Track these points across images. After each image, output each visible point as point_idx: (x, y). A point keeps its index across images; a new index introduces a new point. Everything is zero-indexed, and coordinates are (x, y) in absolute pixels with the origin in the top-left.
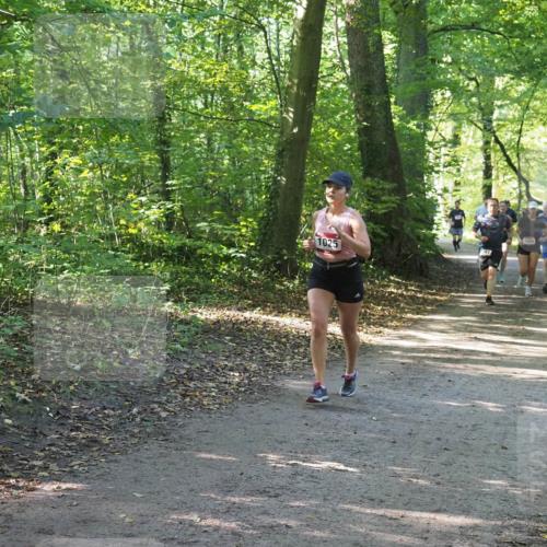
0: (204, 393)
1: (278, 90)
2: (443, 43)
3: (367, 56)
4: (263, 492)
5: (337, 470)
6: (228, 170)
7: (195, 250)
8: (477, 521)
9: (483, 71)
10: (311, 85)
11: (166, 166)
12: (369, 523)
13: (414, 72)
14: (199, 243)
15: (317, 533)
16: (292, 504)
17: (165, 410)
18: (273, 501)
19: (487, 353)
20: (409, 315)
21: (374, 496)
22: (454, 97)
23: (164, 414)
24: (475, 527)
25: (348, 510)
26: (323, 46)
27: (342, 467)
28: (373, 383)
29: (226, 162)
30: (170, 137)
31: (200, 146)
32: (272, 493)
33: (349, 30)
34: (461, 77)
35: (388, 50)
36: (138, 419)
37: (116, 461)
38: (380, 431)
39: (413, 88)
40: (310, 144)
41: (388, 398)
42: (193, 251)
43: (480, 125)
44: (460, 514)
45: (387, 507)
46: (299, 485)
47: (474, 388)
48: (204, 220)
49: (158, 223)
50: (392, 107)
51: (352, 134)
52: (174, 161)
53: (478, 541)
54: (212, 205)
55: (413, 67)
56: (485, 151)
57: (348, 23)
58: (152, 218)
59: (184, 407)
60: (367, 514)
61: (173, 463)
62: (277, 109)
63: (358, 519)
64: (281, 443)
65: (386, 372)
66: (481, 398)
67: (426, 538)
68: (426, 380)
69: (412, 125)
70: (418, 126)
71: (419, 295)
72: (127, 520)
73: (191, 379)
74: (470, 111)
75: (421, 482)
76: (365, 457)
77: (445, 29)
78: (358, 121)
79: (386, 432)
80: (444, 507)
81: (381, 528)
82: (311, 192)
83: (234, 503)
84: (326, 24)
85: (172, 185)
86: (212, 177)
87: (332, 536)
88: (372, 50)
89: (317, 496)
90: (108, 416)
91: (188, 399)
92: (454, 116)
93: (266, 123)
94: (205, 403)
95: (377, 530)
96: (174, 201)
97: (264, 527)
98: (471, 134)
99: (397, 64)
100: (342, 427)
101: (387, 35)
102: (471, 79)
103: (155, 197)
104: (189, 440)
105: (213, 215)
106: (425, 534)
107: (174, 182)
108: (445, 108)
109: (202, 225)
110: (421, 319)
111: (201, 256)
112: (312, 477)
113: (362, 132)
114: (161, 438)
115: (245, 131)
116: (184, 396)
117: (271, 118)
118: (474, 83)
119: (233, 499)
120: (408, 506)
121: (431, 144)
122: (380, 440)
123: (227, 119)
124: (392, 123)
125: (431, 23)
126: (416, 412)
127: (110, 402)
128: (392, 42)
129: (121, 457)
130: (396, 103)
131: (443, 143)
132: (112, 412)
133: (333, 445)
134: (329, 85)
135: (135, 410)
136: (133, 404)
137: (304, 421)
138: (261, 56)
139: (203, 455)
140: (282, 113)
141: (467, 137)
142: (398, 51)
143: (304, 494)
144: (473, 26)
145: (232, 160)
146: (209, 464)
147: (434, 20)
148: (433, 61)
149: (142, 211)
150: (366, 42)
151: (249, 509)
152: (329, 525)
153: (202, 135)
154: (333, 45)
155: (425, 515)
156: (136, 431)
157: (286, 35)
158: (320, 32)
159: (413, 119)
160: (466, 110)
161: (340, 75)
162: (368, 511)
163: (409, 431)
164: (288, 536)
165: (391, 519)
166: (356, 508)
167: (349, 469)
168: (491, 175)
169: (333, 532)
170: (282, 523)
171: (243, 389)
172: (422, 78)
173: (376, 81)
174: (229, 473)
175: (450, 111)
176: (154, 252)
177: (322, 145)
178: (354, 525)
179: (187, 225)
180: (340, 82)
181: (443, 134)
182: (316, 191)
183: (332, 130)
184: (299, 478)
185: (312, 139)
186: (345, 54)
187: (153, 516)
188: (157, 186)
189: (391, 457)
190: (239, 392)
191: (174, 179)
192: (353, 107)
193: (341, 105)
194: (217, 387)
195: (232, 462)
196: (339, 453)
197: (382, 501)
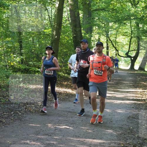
0: (31, 108)
1: (52, 26)
2: (95, 14)
3: (75, 17)
4: (47, 135)
6: (38, 48)
7: (29, 69)
8: (104, 141)
9: (106, 21)
10: (60, 25)
11: (21, 47)
12: (75, 142)
13: (88, 21)
14: (30, 67)
15: (61, 145)
16: (55, 137)
17: (20, 113)
18: (49, 137)
21: (76, 135)
22: (99, 28)
23: (20, 114)
24: (104, 143)
25: (70, 139)
26: (63, 14)
27: (68, 127)
28: (77, 105)
29: (37, 45)
30: (22, 39)
31: (30, 41)
32: (49, 135)
33: (70, 10)
34: (100, 23)
35: (81, 16)
36: (13, 115)
37: (7, 127)
39: (87, 26)
40: (60, 41)
43: (105, 35)
44: (99, 140)
45: (80, 138)
46: (57, 132)
48: (32, 61)
49: (19, 62)
50: (82, 31)
51: (72, 38)
52: (23, 45)
54: (34, 57)
55: (88, 20)
56: (107, 43)
57: (70, 8)
58: (17, 61)
59: (25, 112)
60: (75, 140)
61: (23, 127)
62: (51, 31)
63: (72, 141)
64: (52, 121)
67: (90, 146)
69: (87, 36)
70: (89, 36)
72: (10, 143)
73: (28, 104)
74: (103, 32)
75: (89, 131)
76: (75, 125)
77: (96, 10)
78: (73, 35)
79: (80, 118)
80: (95, 138)
81: (78, 144)
82: (60, 54)
83: (39, 138)
84: (64, 9)
85: (22, 52)
86: (34, 49)
88: (76, 16)
89: (61, 135)
90: (5, 115)
91: (27, 110)
92: (98, 33)
93: (48, 35)
94: (31, 111)
95: (77, 144)
96: (23, 56)
97: (47, 144)
99: (83, 19)
100: (68, 117)
101: (80, 12)
102: (103, 23)
103: (18, 55)
104: (27, 121)
105: (34, 60)
106: (90, 145)
107: (23, 51)
108: (96, 31)
109: (31, 63)
111: (31, 71)
112: (60, 130)
113: (74, 37)
114: (20, 120)
115: (43, 37)
116: (26, 109)
117: (50, 34)
118: (104, 24)
119: (39, 137)
120: (86, 138)
121: (92, 41)
122: (78, 120)
123: (37, 34)
124: (82, 35)
125: (92, 8)
126: (88, 112)
127: (6, 111)
128: (82, 14)
129: (8, 126)
130: (83, 30)
131: (96, 40)
132: (6, 114)
133: (66, 121)
134: (65, 25)
135: (12, 113)
136: (12, 111)
137: (58, 115)
138: (47, 17)
139: (31, 125)
140: (52, 32)
141: (102, 39)
142: (83, 16)
143: (58, 135)
144: (103, 9)
145: (39, 45)
146: (32, 127)
147: (93, 8)
148: (93, 18)
149: (14, 59)
150: (75, 13)
151: (43, 139)
152: (64, 143)
153: (31, 38)
154: (66, 14)
155: (90, 140)
156: (12, 118)
157: (53, 11)
158: (63, 11)
159: (88, 34)
160: (102, 32)
161: (68, 22)
162: (75, 139)
163: (86, 118)
164: (53, 146)
165: (81, 141)
166: (72, 138)
167: (70, 128)
168: (108, 49)
169: (66, 145)
170: (52, 143)
171: (42, 107)
172: (90, 23)
173: (78, 24)
174: (38, 130)
175: (97, 32)
176: (18, 70)
177: (63, 41)
178: (71, 143)
179: (27, 62)
180: (68, 24)
181: (96, 38)
182: (62, 53)
183: (66, 37)
184: (57, 131)
185: (60, 39)
186: (69, 16)
187: (17, 142)
188: (19, 52)
189: (82, 124)
190: (41, 108)
191: (23, 50)
192: (71, 31)
193: (68, 30)
194: (35, 106)
195: (38, 127)
196: (67, 124)
197: (79, 136)
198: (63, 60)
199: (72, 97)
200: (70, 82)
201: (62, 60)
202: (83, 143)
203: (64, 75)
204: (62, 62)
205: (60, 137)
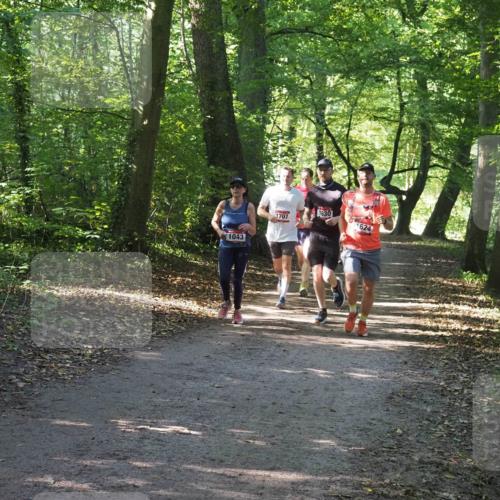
0: (59, 365)
2: (280, 45)
3: (211, 55)
4: (112, 455)
5: (181, 433)
6: (84, 160)
7: (53, 232)
8: (308, 477)
9: (317, 70)
10: (159, 81)
11: (25, 155)
12: (209, 481)
13: (254, 70)
14: (56, 226)
15: (161, 492)
16: (138, 464)
17: (23, 380)
18: (122, 464)
20: (249, 291)
21: (214, 457)
22: (290, 94)
23: (21, 385)
24: (305, 483)
25: (191, 470)
26: (171, 46)
27: (186, 431)
28: (215, 353)
29: (82, 151)
30: (29, 127)
31: (58, 134)
32: (122, 456)
33: (195, 31)
34: (296, 76)
35: (230, 50)
38: (221, 397)
39: (252, 85)
40: (159, 135)
41: (229, 367)
42: (50, 233)
43: (313, 119)
44: (292, 472)
45: (227, 466)
46: (149, 448)
47: (306, 357)
48: (61, 204)
49: (18, 207)
50: (234, 102)
51: (198, 126)
52: (33, 150)
53: (307, 495)
54: (69, 190)
55: (253, 66)
56: (318, 143)
57: (193, 25)
58: (12, 202)
59: (40, 378)
60: (208, 473)
61: (29, 430)
63: (199, 477)
64: (130, 409)
65: (228, 343)
66: (312, 366)
67: (261, 494)
68: (263, 350)
69: (252, 118)
70: (258, 120)
71: (259, 273)
73: (47, 352)
74: (304, 107)
75: (257, 442)
76: (207, 421)
77: (282, 32)
78: (204, 116)
79: (226, 398)
80: (278, 465)
81: (221, 485)
82: (160, 179)
83: (86, 466)
84: (174, 26)
85: (30, 172)
86: (70, 164)
87: (177, 494)
88: (215, 50)
89: (162, 457)
91: (44, 371)
92: (290, 111)
93: (118, 115)
94: (60, 373)
95: (217, 488)
96: (32, 187)
97: (113, 487)
98: (306, 127)
99: (239, 62)
100: (186, 394)
101: (228, 37)
102: (306, 78)
103: (15, 183)
104: (45, 408)
105: (69, 200)
106: (260, 490)
107: (33, 169)
108: (282, 103)
109: (58, 210)
110: (259, 295)
111: (58, 238)
112: (159, 440)
113: (206, 124)
114: (19, 406)
115: (99, 123)
116: (40, 367)
117: (123, 111)
118: (308, 81)
119: (85, 463)
120: (247, 465)
121: (269, 136)
122: (220, 405)
123: (82, 112)
124: (234, 117)
125: (269, 26)
126: (254, 379)
128: (234, 44)
130: (237, 99)
131: (280, 135)
133: (178, 410)
134: (176, 81)
137: (152, 390)
139: (58, 422)
141: (302, 130)
142: (239, 51)
143: (151, 457)
144: (307, 30)
145: (88, 150)
146: (63, 429)
147: (272, 24)
148: (271, 60)
149: (3, 195)
150: (210, 43)
151: (99, 471)
152: (173, 484)
153: (60, 126)
154: (179, 46)
155: (260, 473)
158: (169, 33)
159: (254, 113)
160: (300, 106)
161: (186, 72)
162: (209, 470)
163: (247, 397)
165: (230, 477)
166: (198, 468)
167: (192, 432)
169: (177, 490)
170: (130, 483)
171: (96, 360)
172: (261, 76)
173: (220, 78)
174: (81, 438)
175: (286, 106)
176: (13, 234)
177: (170, 136)
178: (196, 483)
179: (45, 209)
180: (187, 78)
181: (281, 127)
182: (165, 178)
183: (179, 123)
184: (146, 441)
185: (160, 130)
186: (191, 53)
187: (9, 479)
188: (17, 172)
189: (231, 421)
190: (92, 363)
191: (32, 166)
192: (198, 102)
193: (188, 100)
194: (72, 358)
195: (84, 428)
196: (183, 418)
197: (222, 461)
198: (170, 201)
199: (198, 328)
200: (192, 277)
201: (166, 201)
202: (238, 484)
203: (171, 251)
204: (166, 208)
205: (159, 463)
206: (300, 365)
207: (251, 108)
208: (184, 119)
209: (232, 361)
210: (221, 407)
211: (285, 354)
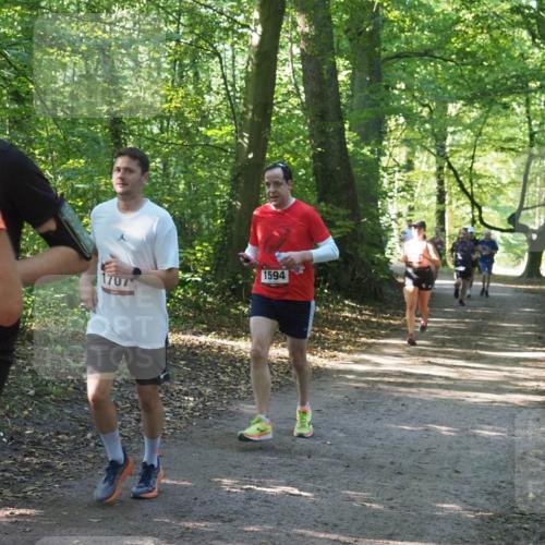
1: (234, 115)
2: (397, 70)
3: (321, 82)
4: (217, 517)
5: (291, 494)
6: (184, 195)
9: (437, 98)
10: (266, 110)
13: (368, 98)
18: (227, 526)
19: (440, 377)
20: (363, 339)
21: (326, 520)
22: (408, 123)
25: (302, 535)
26: (277, 72)
27: (296, 491)
28: (327, 407)
29: (182, 187)
31: (155, 170)
32: (226, 518)
33: (304, 57)
34: (414, 104)
35: (343, 77)
36: (92, 444)
37: (69, 487)
38: (334, 455)
39: (366, 114)
41: (343, 422)
43: (433, 150)
45: (341, 531)
46: (256, 510)
47: (427, 412)
50: (346, 133)
51: (307, 159)
55: (367, 93)
56: (439, 177)
57: (302, 50)
59: (138, 432)
60: (321, 539)
62: (232, 135)
64: (236, 467)
65: (341, 397)
66: (434, 422)
68: (380, 404)
69: (366, 151)
70: (372, 152)
71: (374, 320)
74: (423, 137)
75: (374, 506)
76: (319, 482)
77: (399, 56)
78: (313, 148)
79: (339, 457)
80: (397, 531)
83: (188, 528)
84: (281, 51)
86: (169, 201)
88: (326, 77)
89: (271, 520)
90: (62, 441)
92: (407, 142)
93: (221, 148)
98: (425, 159)
99: (352, 90)
100: (296, 451)
101: (341, 62)
102: (424, 106)
108: (399, 134)
110: (375, 343)
112: (266, 501)
113: (317, 157)
115: (201, 156)
117: (226, 143)
118: (427, 109)
119: (187, 525)
120: (362, 530)
121: (385, 169)
122: (333, 464)
123: (182, 145)
124: (347, 149)
125: (385, 50)
126: (370, 436)
127: (64, 427)
128: (346, 69)
129: (74, 482)
130: (350, 129)
131: (396, 169)
132: (66, 438)
133: (287, 469)
134: (284, 111)
135: (89, 435)
136: (88, 429)
138: (217, 82)
140: (237, 138)
141: (421, 162)
142: (352, 77)
143: (258, 519)
144: (426, 54)
145: (188, 184)
146: (163, 489)
147: (388, 47)
148: (387, 87)
150: (321, 69)
151: (203, 534)
153: (158, 160)
154: (287, 71)
156: (90, 456)
157: (241, 61)
158: (275, 59)
159: (368, 144)
160: (419, 136)
161: (294, 101)
162: (322, 535)
163: (361, 455)
165: (344, 543)
166: (310, 533)
167: (302, 493)
168: (444, 200)
171: (197, 414)
172: (376, 104)
173: (331, 107)
174: (183, 498)
175: (403, 137)
180: (295, 108)
181: (397, 159)
183: (287, 156)
184: (253, 503)
186: (299, 80)
189: (345, 481)
190: (193, 417)
192: (307, 133)
193: (296, 131)
194: (172, 411)
195: (186, 487)
196: (292, 477)
197: (336, 526)
205: (268, 527)
206: (421, 422)
207: (365, 139)
208: (293, 152)
209: (346, 416)
210: (334, 467)
211: (404, 408)
